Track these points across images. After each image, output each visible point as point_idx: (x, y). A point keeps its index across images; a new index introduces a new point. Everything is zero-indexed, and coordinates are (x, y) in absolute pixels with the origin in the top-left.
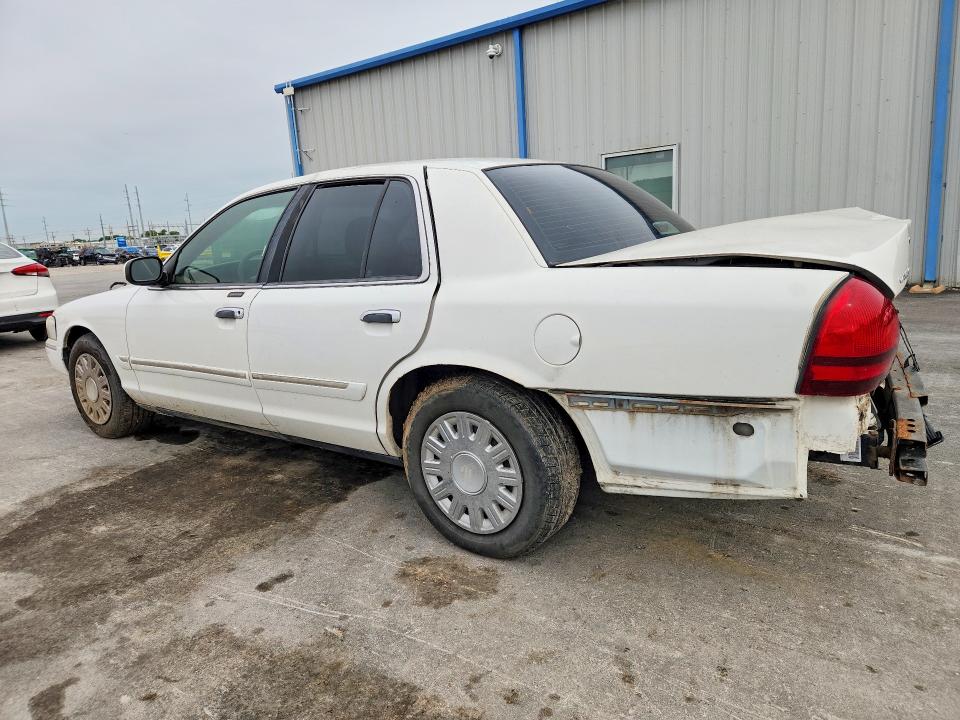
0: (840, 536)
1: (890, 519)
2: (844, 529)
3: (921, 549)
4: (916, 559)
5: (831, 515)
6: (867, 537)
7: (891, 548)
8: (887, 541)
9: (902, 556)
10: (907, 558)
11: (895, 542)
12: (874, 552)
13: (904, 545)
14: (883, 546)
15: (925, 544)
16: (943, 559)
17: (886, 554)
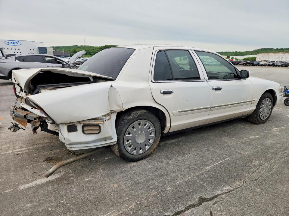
0: (35, 147)
1: (25, 156)
2: (35, 149)
3: (15, 152)
4: (16, 149)
5: (41, 150)
6: (29, 149)
7: (22, 149)
8: (24, 150)
9: (19, 149)
10: (18, 149)
11: (22, 151)
12: (26, 147)
13: (19, 151)
14: (25, 149)
15: (14, 153)
16: (9, 152)
17: (23, 148)
